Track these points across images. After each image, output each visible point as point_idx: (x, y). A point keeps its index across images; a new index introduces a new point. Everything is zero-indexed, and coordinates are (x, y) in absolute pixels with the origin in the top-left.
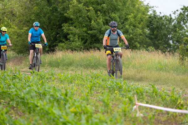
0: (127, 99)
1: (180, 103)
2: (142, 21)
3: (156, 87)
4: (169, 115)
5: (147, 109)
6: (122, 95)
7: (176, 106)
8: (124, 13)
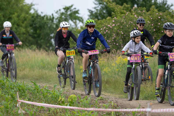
0: (10, 96)
1: (61, 100)
2: (25, 20)
3: (38, 85)
4: (50, 112)
5: (29, 106)
6: (5, 92)
7: (58, 103)
8: (8, 12)
